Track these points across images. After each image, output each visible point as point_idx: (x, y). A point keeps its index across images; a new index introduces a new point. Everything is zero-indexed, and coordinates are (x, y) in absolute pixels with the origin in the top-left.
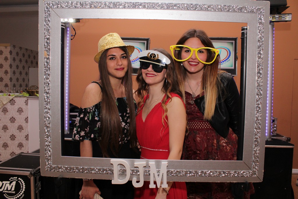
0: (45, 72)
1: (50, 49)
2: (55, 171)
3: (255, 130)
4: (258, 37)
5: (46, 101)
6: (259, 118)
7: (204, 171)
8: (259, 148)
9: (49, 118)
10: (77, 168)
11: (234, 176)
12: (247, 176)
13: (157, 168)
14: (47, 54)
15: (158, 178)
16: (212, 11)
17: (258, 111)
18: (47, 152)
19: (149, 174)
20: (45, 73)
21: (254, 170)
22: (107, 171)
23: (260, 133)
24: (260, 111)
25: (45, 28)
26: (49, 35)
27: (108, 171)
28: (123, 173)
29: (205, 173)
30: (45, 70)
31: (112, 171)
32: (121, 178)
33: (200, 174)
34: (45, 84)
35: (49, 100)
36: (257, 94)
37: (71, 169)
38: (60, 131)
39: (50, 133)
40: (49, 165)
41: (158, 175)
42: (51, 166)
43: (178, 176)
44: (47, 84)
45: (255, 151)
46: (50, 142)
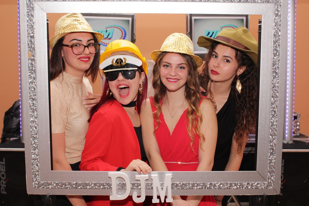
0: (30, 75)
1: (34, 49)
2: (44, 187)
3: (270, 136)
4: (274, 31)
5: (32, 109)
6: (274, 123)
7: (213, 183)
8: (275, 157)
9: (36, 128)
10: (69, 184)
11: (247, 188)
12: (262, 188)
13: (160, 181)
14: (32, 55)
15: (162, 192)
16: (221, 2)
17: (274, 115)
18: (35, 167)
19: (152, 188)
20: (29, 77)
21: (270, 181)
22: (104, 185)
23: (275, 140)
24: (275, 115)
25: (27, 25)
26: (33, 33)
27: (106, 185)
28: (122, 187)
29: (215, 185)
30: (29, 73)
31: (110, 185)
32: (120, 193)
33: (209, 187)
34: (30, 89)
35: (36, 107)
36: (272, 97)
37: (63, 184)
38: (49, 142)
39: (37, 145)
40: (37, 181)
41: (162, 189)
42: (39, 183)
43: (184, 189)
44: (33, 89)
45: (271, 160)
46: (37, 155)
